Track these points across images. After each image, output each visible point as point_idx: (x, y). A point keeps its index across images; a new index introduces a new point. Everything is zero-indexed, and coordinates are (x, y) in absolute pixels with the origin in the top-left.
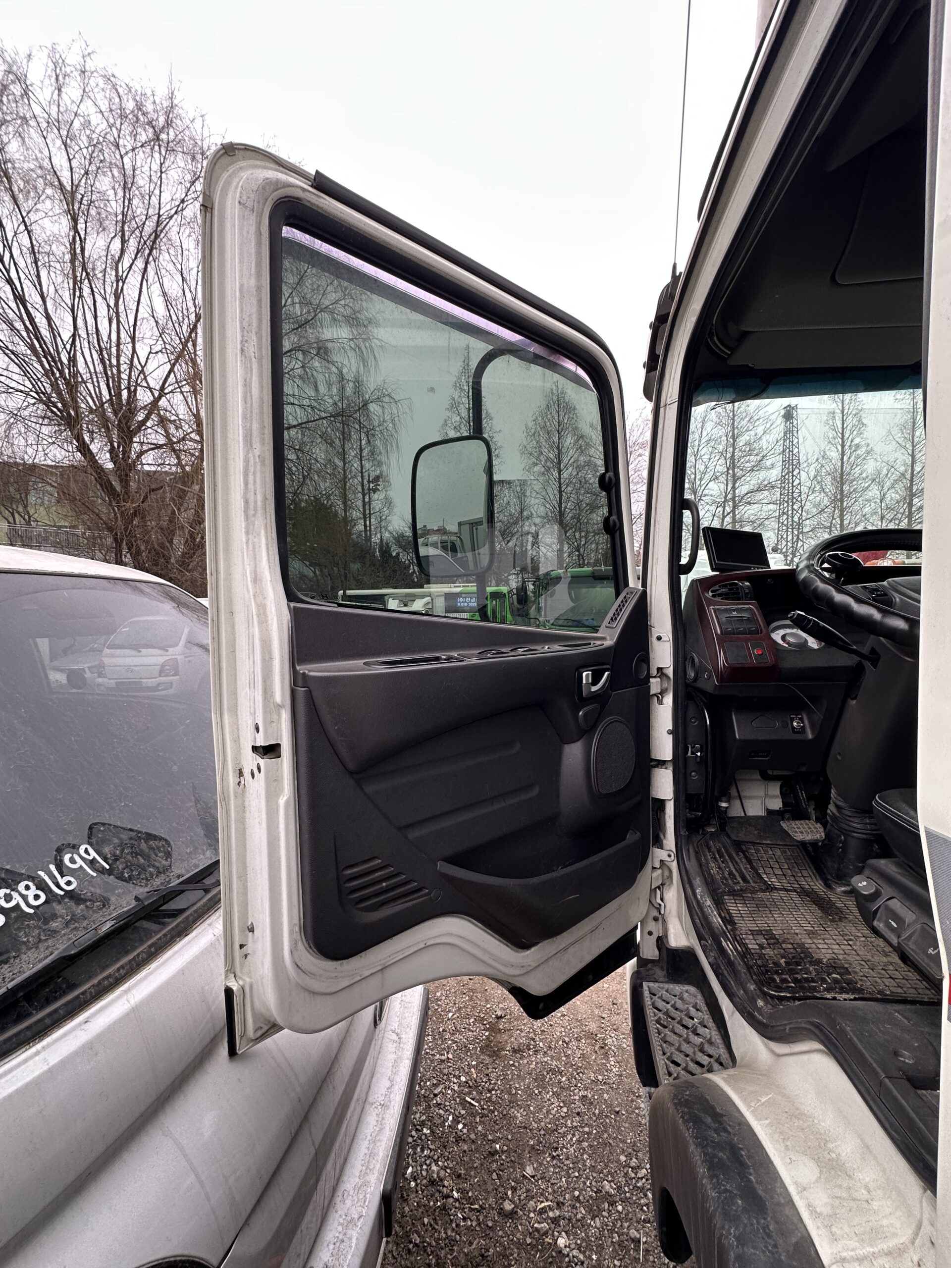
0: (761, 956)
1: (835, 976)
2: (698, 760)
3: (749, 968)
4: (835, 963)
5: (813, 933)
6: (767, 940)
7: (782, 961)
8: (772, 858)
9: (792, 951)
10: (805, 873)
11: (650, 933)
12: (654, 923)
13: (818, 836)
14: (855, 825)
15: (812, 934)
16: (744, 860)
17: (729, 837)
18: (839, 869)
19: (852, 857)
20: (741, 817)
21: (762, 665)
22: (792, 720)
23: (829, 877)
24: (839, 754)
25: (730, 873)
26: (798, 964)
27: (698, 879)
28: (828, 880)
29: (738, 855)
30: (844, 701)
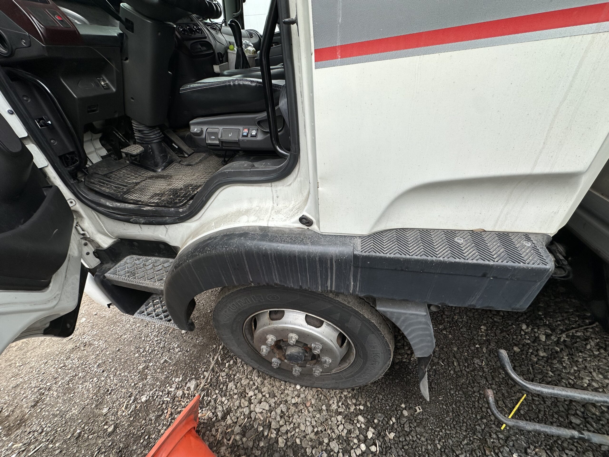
0: (163, 201)
1: (190, 188)
4: (186, 186)
6: (158, 196)
7: (171, 197)
8: (124, 174)
9: (170, 192)
10: (143, 172)
11: (88, 254)
12: (86, 247)
13: (140, 150)
15: (169, 185)
16: (116, 179)
20: (93, 166)
21: (69, 29)
22: (100, 81)
24: (132, 98)
25: (116, 187)
26: (177, 193)
27: (102, 200)
28: (153, 169)
29: (110, 179)
30: (122, 63)
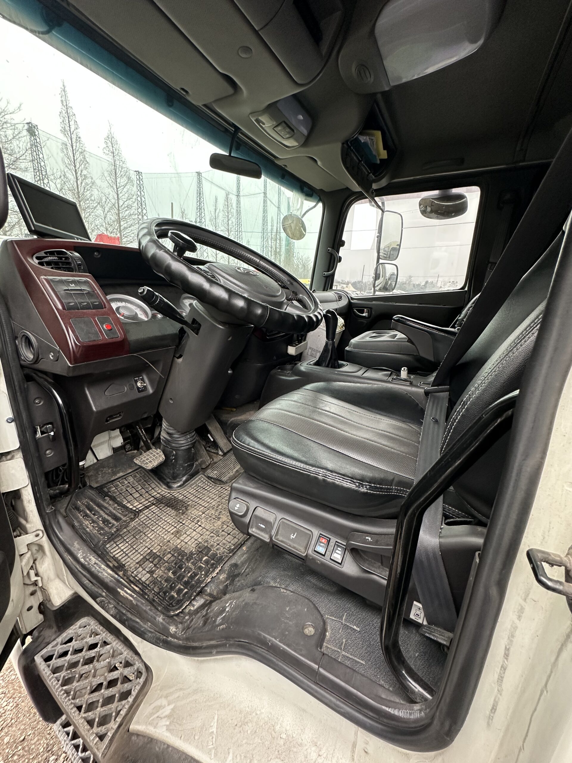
0: (155, 582)
1: (204, 559)
2: (51, 437)
3: (151, 602)
4: (199, 547)
5: (178, 532)
6: (152, 562)
7: (170, 574)
8: (128, 486)
9: (172, 559)
10: (153, 486)
11: (31, 608)
12: (32, 597)
13: (161, 459)
14: (182, 442)
15: (177, 534)
16: (111, 502)
17: (91, 487)
18: (174, 473)
19: (181, 462)
20: (94, 464)
21: (114, 340)
22: (136, 382)
23: (169, 480)
24: (171, 399)
25: (105, 521)
26: (180, 568)
27: (76, 543)
28: (168, 483)
29: (104, 500)
30: (173, 361)
